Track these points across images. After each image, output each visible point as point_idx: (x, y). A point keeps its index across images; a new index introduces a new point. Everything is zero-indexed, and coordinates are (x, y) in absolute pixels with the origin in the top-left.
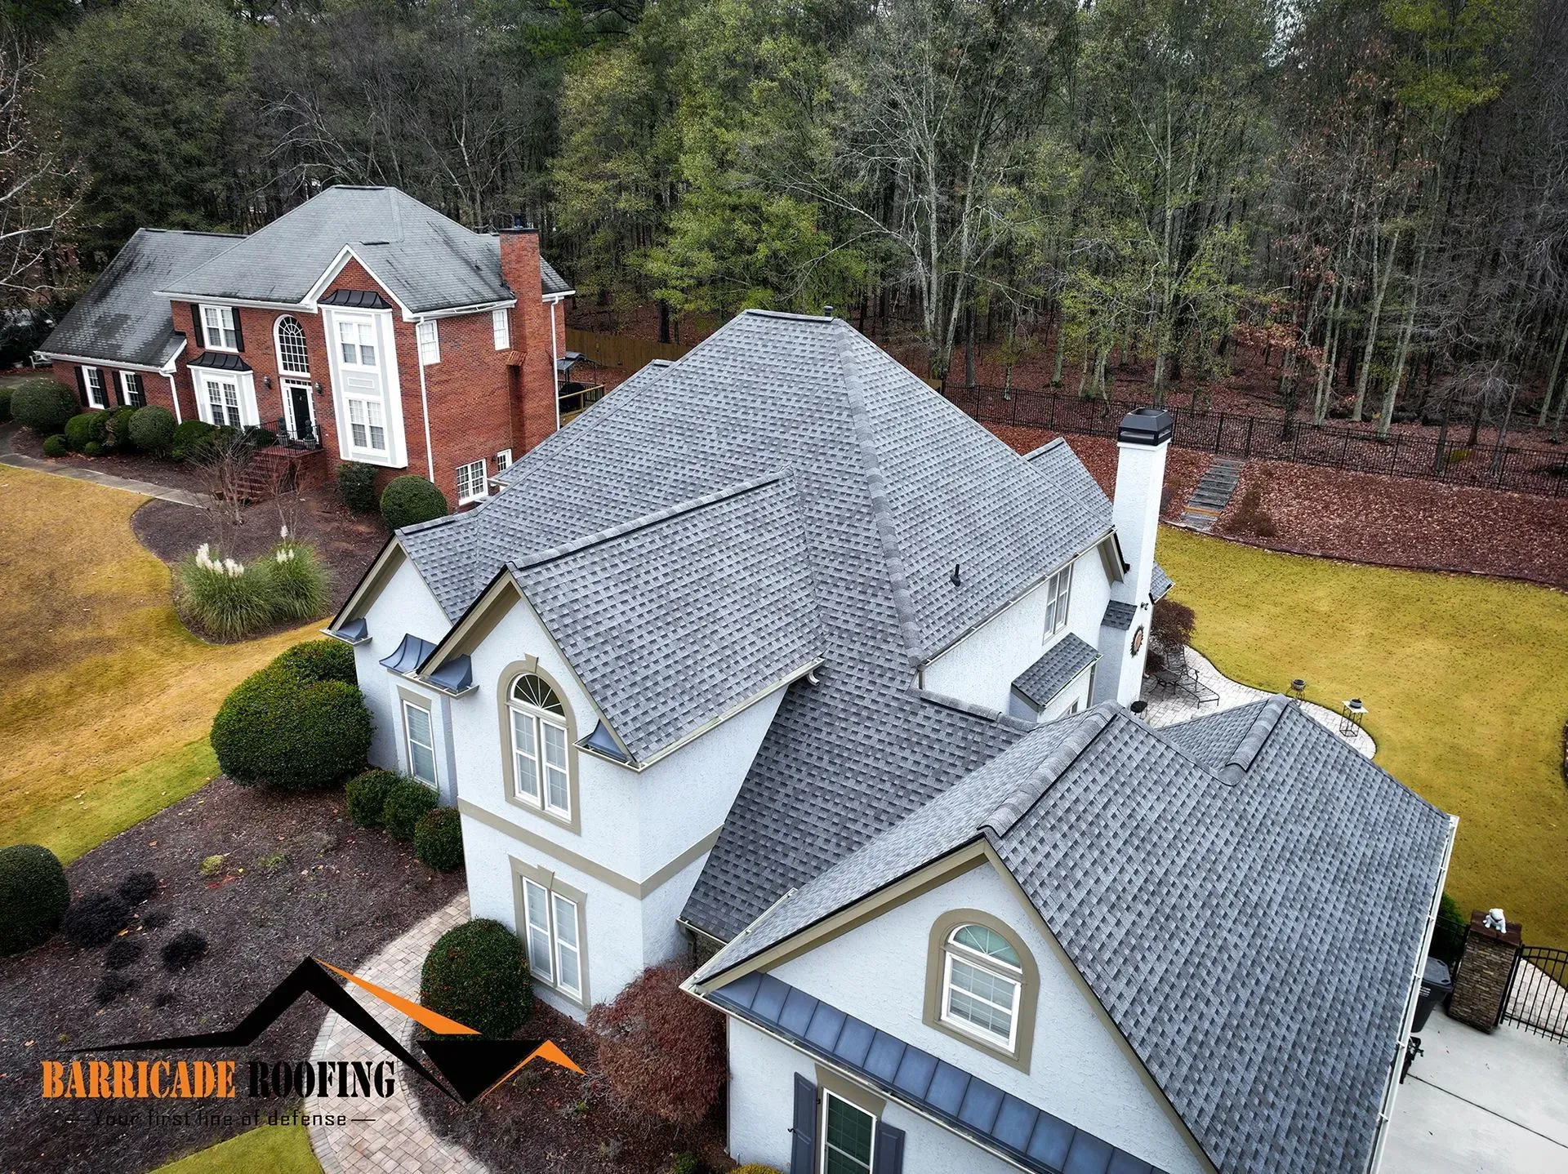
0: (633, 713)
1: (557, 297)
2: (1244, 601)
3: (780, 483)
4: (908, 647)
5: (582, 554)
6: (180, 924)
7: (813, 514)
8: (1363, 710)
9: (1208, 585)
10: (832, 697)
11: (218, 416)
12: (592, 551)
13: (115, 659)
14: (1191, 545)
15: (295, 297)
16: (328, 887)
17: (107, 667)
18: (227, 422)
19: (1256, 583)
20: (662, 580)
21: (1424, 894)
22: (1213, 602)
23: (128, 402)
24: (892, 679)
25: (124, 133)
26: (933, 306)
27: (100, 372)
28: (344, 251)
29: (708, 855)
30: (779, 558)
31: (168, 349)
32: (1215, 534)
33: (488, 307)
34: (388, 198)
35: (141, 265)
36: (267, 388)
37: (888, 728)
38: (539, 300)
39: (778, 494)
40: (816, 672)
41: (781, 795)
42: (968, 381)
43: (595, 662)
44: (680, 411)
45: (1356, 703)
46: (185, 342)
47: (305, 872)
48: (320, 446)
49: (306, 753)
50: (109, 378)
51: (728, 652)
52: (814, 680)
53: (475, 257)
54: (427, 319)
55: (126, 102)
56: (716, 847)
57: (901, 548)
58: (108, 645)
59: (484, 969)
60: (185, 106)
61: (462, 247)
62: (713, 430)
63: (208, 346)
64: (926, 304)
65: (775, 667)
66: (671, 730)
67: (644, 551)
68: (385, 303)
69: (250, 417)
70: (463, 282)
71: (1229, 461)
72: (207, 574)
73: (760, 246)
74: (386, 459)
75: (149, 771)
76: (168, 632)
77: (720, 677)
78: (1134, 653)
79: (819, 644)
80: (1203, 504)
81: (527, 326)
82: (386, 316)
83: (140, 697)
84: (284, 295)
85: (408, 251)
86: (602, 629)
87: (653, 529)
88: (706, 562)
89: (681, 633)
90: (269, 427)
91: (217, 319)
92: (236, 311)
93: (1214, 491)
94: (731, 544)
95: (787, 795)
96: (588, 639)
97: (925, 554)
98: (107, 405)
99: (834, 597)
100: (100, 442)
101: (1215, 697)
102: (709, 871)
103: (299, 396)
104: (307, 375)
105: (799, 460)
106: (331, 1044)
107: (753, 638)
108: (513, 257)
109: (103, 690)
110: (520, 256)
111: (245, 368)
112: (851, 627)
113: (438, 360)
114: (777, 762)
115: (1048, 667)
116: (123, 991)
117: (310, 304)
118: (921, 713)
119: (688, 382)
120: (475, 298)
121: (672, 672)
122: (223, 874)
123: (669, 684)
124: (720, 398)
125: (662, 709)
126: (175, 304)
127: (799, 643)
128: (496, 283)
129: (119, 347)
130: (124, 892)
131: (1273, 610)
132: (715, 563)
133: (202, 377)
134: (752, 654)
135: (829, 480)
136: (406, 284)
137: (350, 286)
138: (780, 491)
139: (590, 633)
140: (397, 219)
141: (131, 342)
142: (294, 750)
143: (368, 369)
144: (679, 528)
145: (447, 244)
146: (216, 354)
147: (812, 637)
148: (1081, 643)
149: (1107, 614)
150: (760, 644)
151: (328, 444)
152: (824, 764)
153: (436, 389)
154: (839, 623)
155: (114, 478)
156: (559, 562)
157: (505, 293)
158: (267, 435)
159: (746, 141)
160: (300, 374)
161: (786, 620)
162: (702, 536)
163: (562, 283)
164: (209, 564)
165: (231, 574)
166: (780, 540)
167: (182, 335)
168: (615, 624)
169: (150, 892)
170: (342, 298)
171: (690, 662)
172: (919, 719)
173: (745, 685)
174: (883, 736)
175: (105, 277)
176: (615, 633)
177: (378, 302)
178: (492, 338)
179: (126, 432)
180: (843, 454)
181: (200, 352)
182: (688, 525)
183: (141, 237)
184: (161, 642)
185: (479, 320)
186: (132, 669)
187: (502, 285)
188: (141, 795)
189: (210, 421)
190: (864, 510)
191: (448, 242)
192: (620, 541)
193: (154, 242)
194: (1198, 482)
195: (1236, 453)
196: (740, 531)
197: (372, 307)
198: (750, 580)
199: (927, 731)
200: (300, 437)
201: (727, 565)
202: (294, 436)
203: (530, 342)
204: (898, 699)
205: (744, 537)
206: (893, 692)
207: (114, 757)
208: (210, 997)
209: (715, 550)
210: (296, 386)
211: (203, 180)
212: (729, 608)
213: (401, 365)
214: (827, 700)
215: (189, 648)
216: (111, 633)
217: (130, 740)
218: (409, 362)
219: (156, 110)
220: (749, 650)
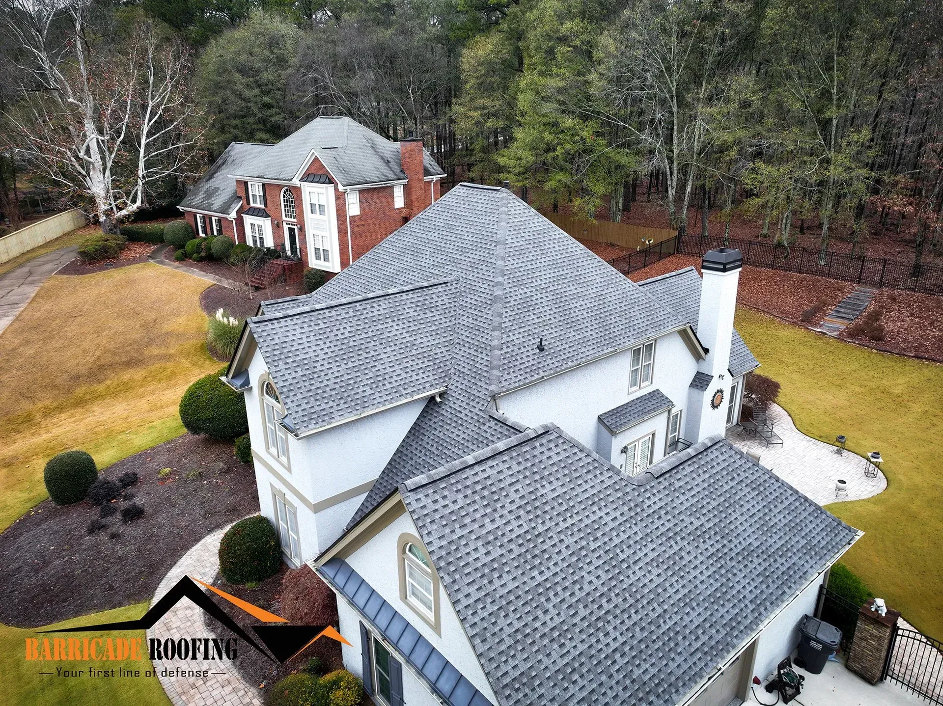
0: (304, 406)
1: (435, 178)
2: (839, 382)
3: (449, 284)
4: (490, 385)
5: (298, 317)
6: (138, 501)
7: (463, 303)
8: (880, 460)
9: (817, 370)
10: (445, 412)
11: (255, 241)
12: (305, 315)
13: (170, 366)
14: (820, 343)
15: (290, 178)
16: (213, 491)
17: (165, 369)
18: (259, 246)
19: (855, 371)
20: (347, 335)
21: (800, 577)
22: (816, 381)
23: (215, 233)
24: (478, 403)
25: (234, 93)
26: (674, 184)
27: (204, 217)
28: (311, 153)
29: (366, 494)
30: (434, 328)
31: (233, 206)
32: (840, 338)
33: (390, 183)
34: (343, 123)
35: (230, 161)
36: (277, 227)
37: (469, 432)
38: (422, 180)
39: (445, 291)
40: (441, 395)
41: (409, 465)
42: (704, 232)
43: (287, 376)
44: (415, 242)
45: (876, 455)
46: (241, 202)
47: (205, 482)
48: (300, 260)
49: (219, 419)
50: (207, 220)
51: (380, 378)
52: (438, 400)
53: (388, 155)
54: (352, 190)
55: (238, 76)
56: (372, 490)
57: (503, 325)
58: (168, 357)
59: (248, 542)
60: (265, 76)
61: (381, 149)
62: (428, 253)
63: (252, 204)
64: (669, 183)
65: (410, 390)
66: (326, 418)
67: (339, 318)
68: (330, 181)
69: (269, 243)
70: (378, 169)
71: (867, 289)
72: (220, 325)
73: (559, 148)
74: (329, 267)
75: (163, 423)
76: (199, 353)
77: (369, 392)
78: (714, 406)
79: (447, 379)
80: (839, 317)
81: (413, 195)
82: (330, 188)
83: (175, 386)
84: (286, 177)
85: (348, 152)
86: (298, 358)
87: (350, 306)
88: (380, 327)
89: (351, 365)
90: (278, 248)
91: (256, 190)
92: (264, 185)
93: (850, 309)
94: (402, 317)
95: (412, 465)
96: (287, 363)
97: (521, 330)
98: (206, 234)
99: (461, 353)
100: (199, 253)
101: (781, 442)
102: (365, 504)
103: (291, 231)
104: (295, 220)
105: (464, 272)
106: (179, 570)
107: (399, 372)
108: (407, 155)
109: (160, 380)
110: (410, 154)
111: (267, 216)
112: (465, 370)
113: (359, 213)
114: (411, 445)
115: (630, 409)
116: (99, 529)
117: (296, 182)
118: (488, 424)
119: (423, 225)
120: (383, 178)
121: (337, 386)
122: (169, 478)
123: (333, 393)
124: (436, 234)
125: (323, 406)
126: (238, 181)
127: (432, 378)
128: (397, 169)
129: (212, 204)
130: (121, 480)
131: (858, 389)
132: (387, 328)
133: (248, 220)
134: (396, 381)
135: (476, 284)
136: (343, 171)
137: (315, 172)
138: (447, 289)
139: (289, 360)
140: (346, 134)
141: (218, 202)
142: (213, 418)
143: (322, 217)
144: (368, 306)
145: (373, 148)
146: (255, 209)
147: (443, 375)
148: (663, 396)
149: (694, 380)
150: (404, 375)
151: (304, 258)
152: (433, 449)
153: (357, 229)
154: (460, 368)
155: (202, 273)
156: (281, 320)
157: (402, 176)
158: (275, 253)
159: (554, 83)
160: (293, 220)
161: (427, 364)
162: (382, 312)
163: (439, 170)
164: (221, 319)
165: (231, 325)
166: (438, 317)
167: (240, 198)
168: (307, 356)
169: (133, 482)
170: (311, 179)
171: (352, 382)
172: (485, 428)
173: (385, 398)
174: (465, 436)
175: (213, 168)
176: (306, 362)
177: (327, 180)
178: (393, 201)
179: (210, 249)
180: (487, 268)
181: (247, 207)
182: (375, 305)
183: (232, 147)
184: (194, 358)
185: (387, 191)
186: (176, 371)
187: (401, 171)
188: (155, 435)
189: (252, 245)
190: (489, 302)
191: (374, 147)
192: (325, 311)
193: (239, 149)
194: (840, 302)
195: (874, 284)
196: (411, 311)
197: (324, 183)
198: (408, 339)
199: (488, 435)
200: (292, 254)
201: (395, 329)
202: (289, 253)
203: (415, 204)
204: (478, 415)
205: (412, 314)
206: (476, 411)
207: (151, 414)
208: (135, 538)
209: (390, 320)
210: (291, 226)
211: (271, 116)
212: (388, 355)
213: (338, 215)
214: (444, 412)
215: (207, 362)
216: (172, 352)
217: (162, 407)
218: (342, 214)
219: (251, 79)
220: (395, 378)
